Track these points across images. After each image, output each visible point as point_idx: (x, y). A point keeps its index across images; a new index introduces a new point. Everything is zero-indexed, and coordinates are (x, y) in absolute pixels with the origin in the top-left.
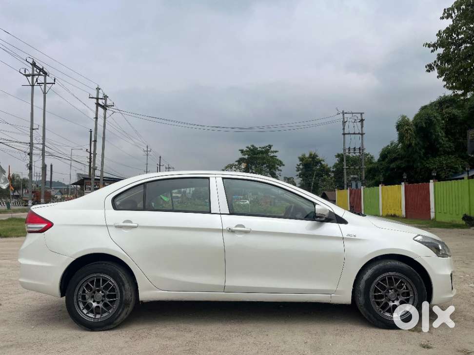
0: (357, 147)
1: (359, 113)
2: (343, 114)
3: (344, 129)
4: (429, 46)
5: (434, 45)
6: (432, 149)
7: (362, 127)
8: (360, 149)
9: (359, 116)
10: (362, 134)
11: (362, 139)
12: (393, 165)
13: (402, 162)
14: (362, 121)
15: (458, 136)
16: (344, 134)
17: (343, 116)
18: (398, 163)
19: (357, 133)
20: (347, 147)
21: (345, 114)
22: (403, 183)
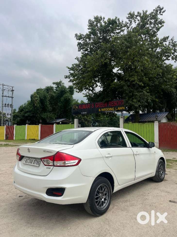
0: (10, 104)
1: (11, 87)
2: (3, 86)
3: (3, 93)
4: (69, 68)
5: (70, 69)
6: (44, 109)
7: (13, 94)
8: (11, 105)
9: (11, 88)
10: (12, 98)
11: (12, 100)
12: (26, 115)
13: (30, 113)
14: (13, 91)
15: (53, 104)
16: (3, 96)
17: (3, 87)
18: (28, 113)
19: (10, 96)
20: (4, 103)
21: (4, 86)
22: (40, 124)
